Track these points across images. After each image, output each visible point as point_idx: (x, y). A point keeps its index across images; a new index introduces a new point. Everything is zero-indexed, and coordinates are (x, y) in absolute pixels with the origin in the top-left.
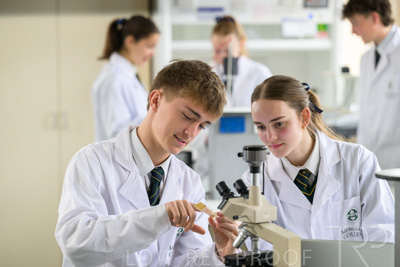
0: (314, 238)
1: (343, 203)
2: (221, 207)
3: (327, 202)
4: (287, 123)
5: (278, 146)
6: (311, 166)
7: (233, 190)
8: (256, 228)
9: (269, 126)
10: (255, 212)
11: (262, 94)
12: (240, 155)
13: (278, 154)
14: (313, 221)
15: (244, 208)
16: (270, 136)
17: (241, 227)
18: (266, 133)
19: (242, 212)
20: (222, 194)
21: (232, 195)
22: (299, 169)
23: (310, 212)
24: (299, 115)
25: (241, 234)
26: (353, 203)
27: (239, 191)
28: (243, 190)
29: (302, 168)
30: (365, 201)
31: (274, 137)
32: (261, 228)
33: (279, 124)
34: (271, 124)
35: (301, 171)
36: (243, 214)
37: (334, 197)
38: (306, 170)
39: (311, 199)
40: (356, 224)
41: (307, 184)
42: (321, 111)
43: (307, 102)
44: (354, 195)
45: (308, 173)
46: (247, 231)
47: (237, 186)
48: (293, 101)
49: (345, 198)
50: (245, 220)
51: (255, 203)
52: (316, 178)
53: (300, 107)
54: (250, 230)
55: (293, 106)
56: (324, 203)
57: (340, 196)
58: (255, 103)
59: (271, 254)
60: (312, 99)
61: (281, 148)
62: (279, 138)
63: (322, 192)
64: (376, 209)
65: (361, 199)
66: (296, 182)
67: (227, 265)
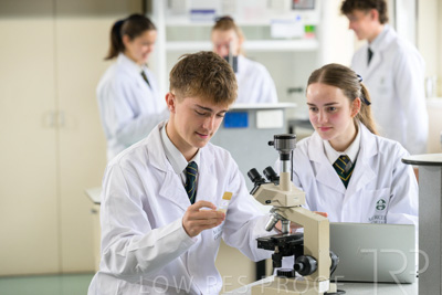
0: (343, 221)
1: (375, 194)
2: (253, 193)
3: (360, 191)
4: (339, 109)
5: (327, 129)
6: (351, 154)
7: (264, 177)
8: (287, 212)
9: (322, 109)
10: (286, 197)
11: (321, 78)
12: (270, 143)
13: (325, 136)
14: (345, 206)
15: (276, 193)
16: (322, 118)
17: (273, 211)
18: (319, 115)
19: (273, 197)
20: (253, 181)
21: (263, 181)
22: (340, 154)
23: (343, 195)
24: (351, 104)
26: (383, 193)
27: (269, 178)
28: (273, 177)
29: (343, 154)
30: (394, 193)
31: (325, 120)
32: (292, 211)
33: (332, 109)
34: (324, 108)
35: (341, 157)
36: (275, 199)
37: (367, 186)
38: (346, 157)
39: (346, 184)
40: (383, 213)
41: (344, 169)
42: (368, 103)
43: (359, 93)
44: (386, 187)
45: (347, 159)
46: (278, 215)
47: (267, 173)
48: (348, 90)
49: (377, 187)
50: (277, 204)
51: (286, 188)
52: (354, 165)
53: (352, 96)
54: (281, 213)
55: (347, 95)
56: (358, 190)
57: (373, 184)
58: (311, 86)
59: (302, 235)
60: (364, 91)
61: (329, 131)
62: (329, 122)
63: (358, 180)
64: (403, 201)
65: (391, 191)
66: (334, 165)
67: (259, 247)
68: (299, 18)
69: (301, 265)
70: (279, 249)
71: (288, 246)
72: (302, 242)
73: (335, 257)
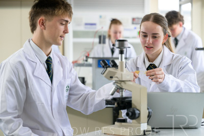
2: (103, 73)
8: (123, 84)
10: (122, 75)
15: (116, 72)
16: (149, 41)
17: (114, 83)
19: (114, 75)
20: (103, 67)
21: (109, 67)
24: (164, 36)
25: (114, 87)
27: (113, 66)
28: (115, 65)
32: (125, 83)
35: (151, 64)
36: (116, 76)
46: (117, 86)
47: (112, 64)
50: (117, 79)
51: (122, 70)
54: (119, 85)
59: (131, 98)
67: (106, 104)
68: (135, 28)
69: (130, 114)
70: (118, 104)
71: (123, 102)
72: (131, 101)
73: (150, 110)
